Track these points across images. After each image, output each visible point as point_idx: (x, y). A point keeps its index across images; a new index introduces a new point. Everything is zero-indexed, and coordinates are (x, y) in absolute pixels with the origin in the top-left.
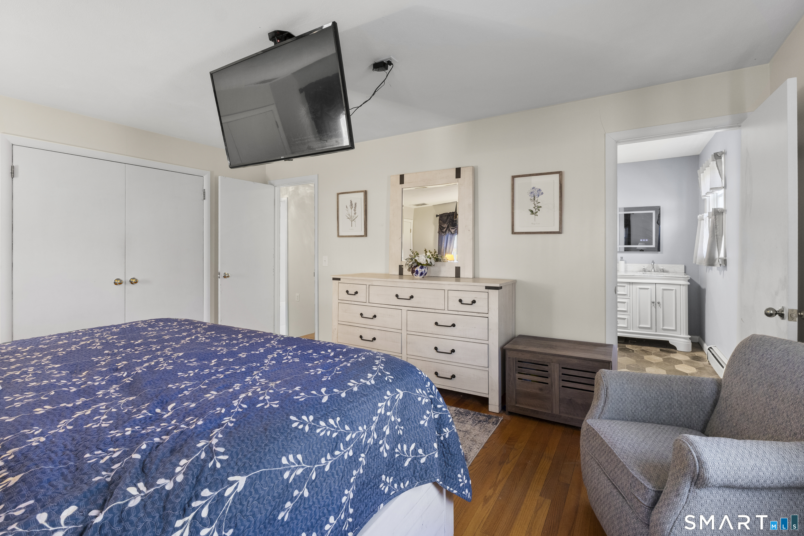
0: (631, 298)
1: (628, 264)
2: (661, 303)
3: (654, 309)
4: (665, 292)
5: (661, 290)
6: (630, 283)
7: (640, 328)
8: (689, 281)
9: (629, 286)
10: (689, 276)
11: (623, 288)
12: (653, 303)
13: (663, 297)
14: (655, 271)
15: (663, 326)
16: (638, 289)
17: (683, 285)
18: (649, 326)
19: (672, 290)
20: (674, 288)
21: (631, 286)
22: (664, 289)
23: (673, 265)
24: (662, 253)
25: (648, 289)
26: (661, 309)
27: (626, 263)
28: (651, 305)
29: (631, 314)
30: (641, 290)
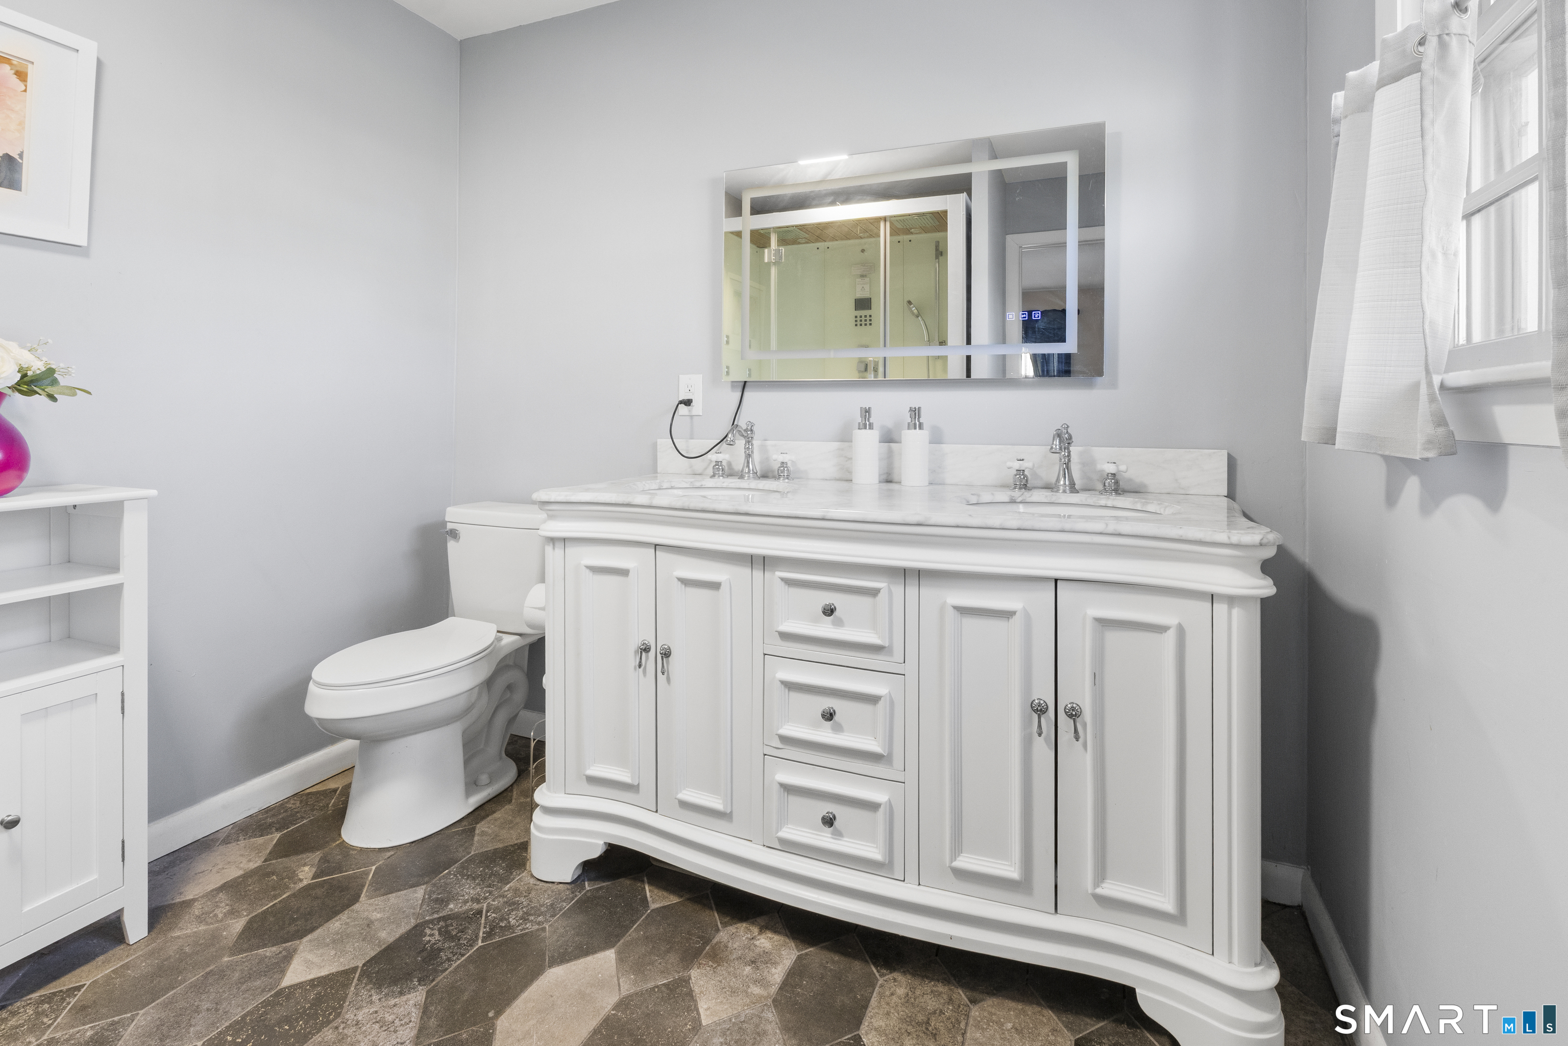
0: (910, 668)
1: (946, 448)
2: (1087, 715)
3: (1042, 751)
4: (1113, 637)
5: (1089, 626)
6: (904, 574)
7: (963, 875)
8: (1267, 567)
9: (898, 590)
10: (1272, 537)
11: (866, 601)
12: (1040, 710)
13: (1097, 678)
14: (1072, 485)
15: (1101, 875)
16: (951, 614)
17: (1231, 600)
18: (1012, 872)
19: (1160, 629)
20: (1169, 620)
21: (912, 591)
22: (1104, 623)
23: (1170, 453)
24: (1114, 385)
25: (1007, 615)
26: (1088, 759)
27: (937, 439)
28: (1026, 724)
29: (911, 777)
30: (971, 623)
